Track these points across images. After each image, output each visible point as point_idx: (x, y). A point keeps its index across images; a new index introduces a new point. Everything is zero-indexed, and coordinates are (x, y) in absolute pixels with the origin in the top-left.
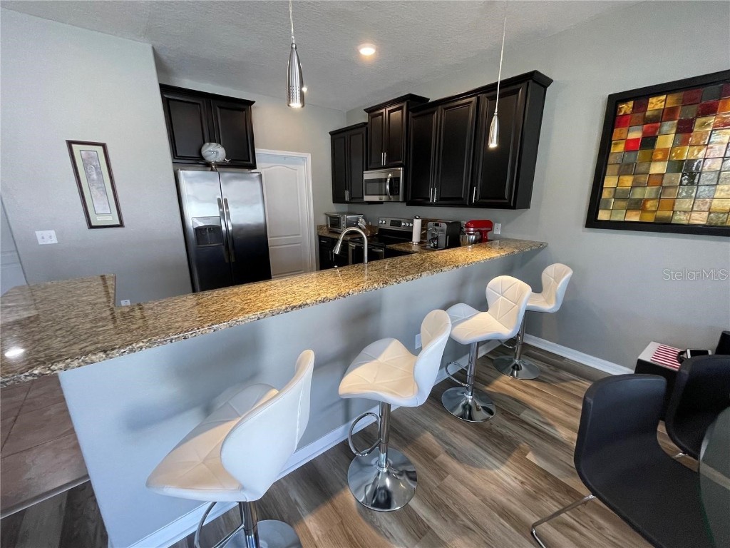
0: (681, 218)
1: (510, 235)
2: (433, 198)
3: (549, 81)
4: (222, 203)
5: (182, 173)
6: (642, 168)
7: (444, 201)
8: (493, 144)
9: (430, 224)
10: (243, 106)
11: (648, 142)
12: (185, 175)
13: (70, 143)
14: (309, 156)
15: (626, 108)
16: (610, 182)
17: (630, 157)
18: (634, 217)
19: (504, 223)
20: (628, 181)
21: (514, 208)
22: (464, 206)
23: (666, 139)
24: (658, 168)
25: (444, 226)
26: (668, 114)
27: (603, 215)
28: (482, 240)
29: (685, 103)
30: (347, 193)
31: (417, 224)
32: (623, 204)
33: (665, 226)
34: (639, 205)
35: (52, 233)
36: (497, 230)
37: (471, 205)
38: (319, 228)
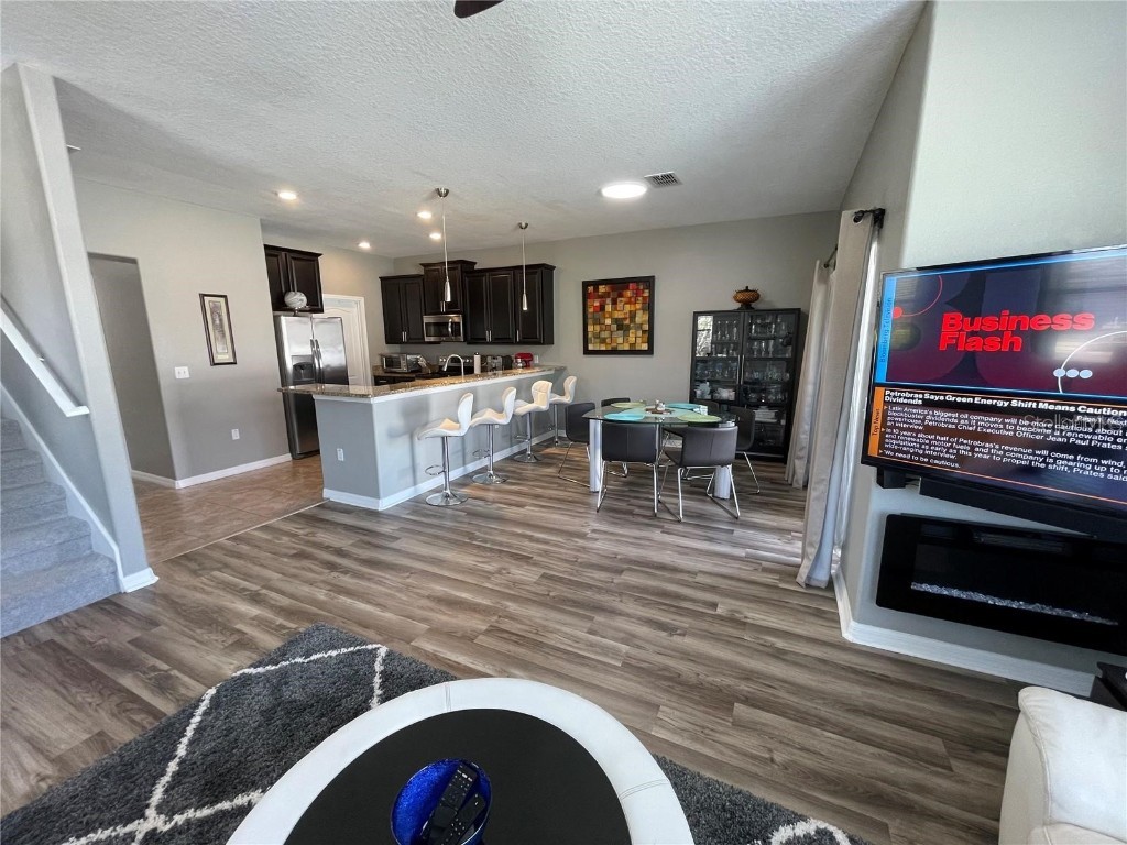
0: (620, 348)
1: (544, 363)
2: (489, 338)
3: (552, 268)
4: (314, 343)
5: (283, 319)
6: (602, 321)
7: (497, 341)
8: (525, 308)
9: (489, 358)
10: (313, 258)
11: (602, 308)
12: (285, 320)
13: (202, 296)
14: (362, 300)
15: (591, 289)
16: (590, 328)
17: (597, 316)
18: (603, 348)
19: (539, 354)
20: (598, 328)
21: (543, 344)
22: (512, 344)
23: (609, 308)
24: (608, 322)
25: (500, 359)
26: (606, 295)
27: (591, 347)
28: (527, 366)
29: (613, 290)
30: (404, 335)
31: (477, 359)
32: (598, 340)
33: (614, 352)
34: (603, 341)
35: (186, 369)
36: (537, 360)
37: (517, 343)
38: (374, 368)
